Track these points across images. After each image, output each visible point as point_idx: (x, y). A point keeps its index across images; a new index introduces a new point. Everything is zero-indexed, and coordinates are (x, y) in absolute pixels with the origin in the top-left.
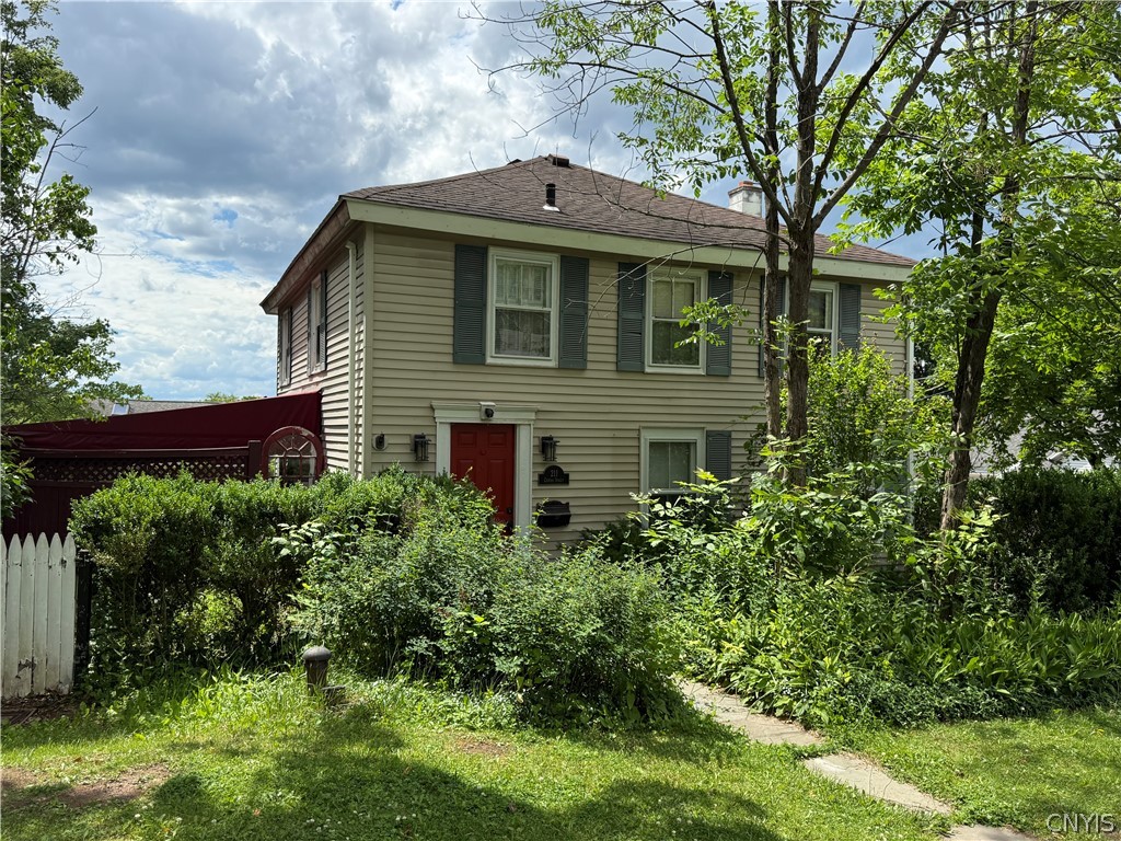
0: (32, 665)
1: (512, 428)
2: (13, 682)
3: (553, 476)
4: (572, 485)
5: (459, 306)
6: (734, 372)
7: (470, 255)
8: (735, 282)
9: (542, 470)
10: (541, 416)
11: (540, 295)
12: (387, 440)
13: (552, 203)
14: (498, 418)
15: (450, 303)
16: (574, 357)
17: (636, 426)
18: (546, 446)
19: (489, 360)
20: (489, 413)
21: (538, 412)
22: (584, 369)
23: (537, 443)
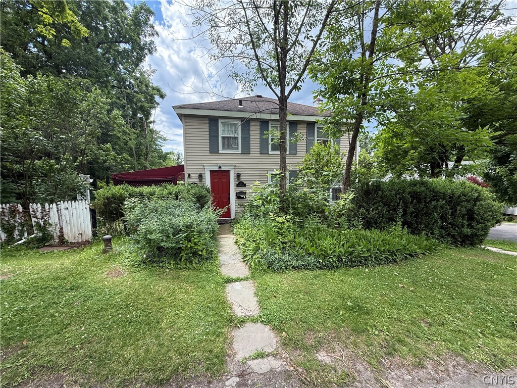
0: (81, 234)
1: (228, 171)
2: (77, 238)
3: (241, 184)
4: (247, 187)
5: (210, 136)
6: (298, 153)
7: (213, 121)
8: (298, 125)
9: (237, 183)
10: (236, 167)
11: (236, 132)
12: (191, 175)
13: (241, 105)
14: (223, 168)
15: (208, 136)
16: (246, 150)
17: (267, 170)
18: (238, 176)
19: (220, 152)
20: (220, 167)
21: (235, 166)
22: (250, 154)
23: (236, 175)
